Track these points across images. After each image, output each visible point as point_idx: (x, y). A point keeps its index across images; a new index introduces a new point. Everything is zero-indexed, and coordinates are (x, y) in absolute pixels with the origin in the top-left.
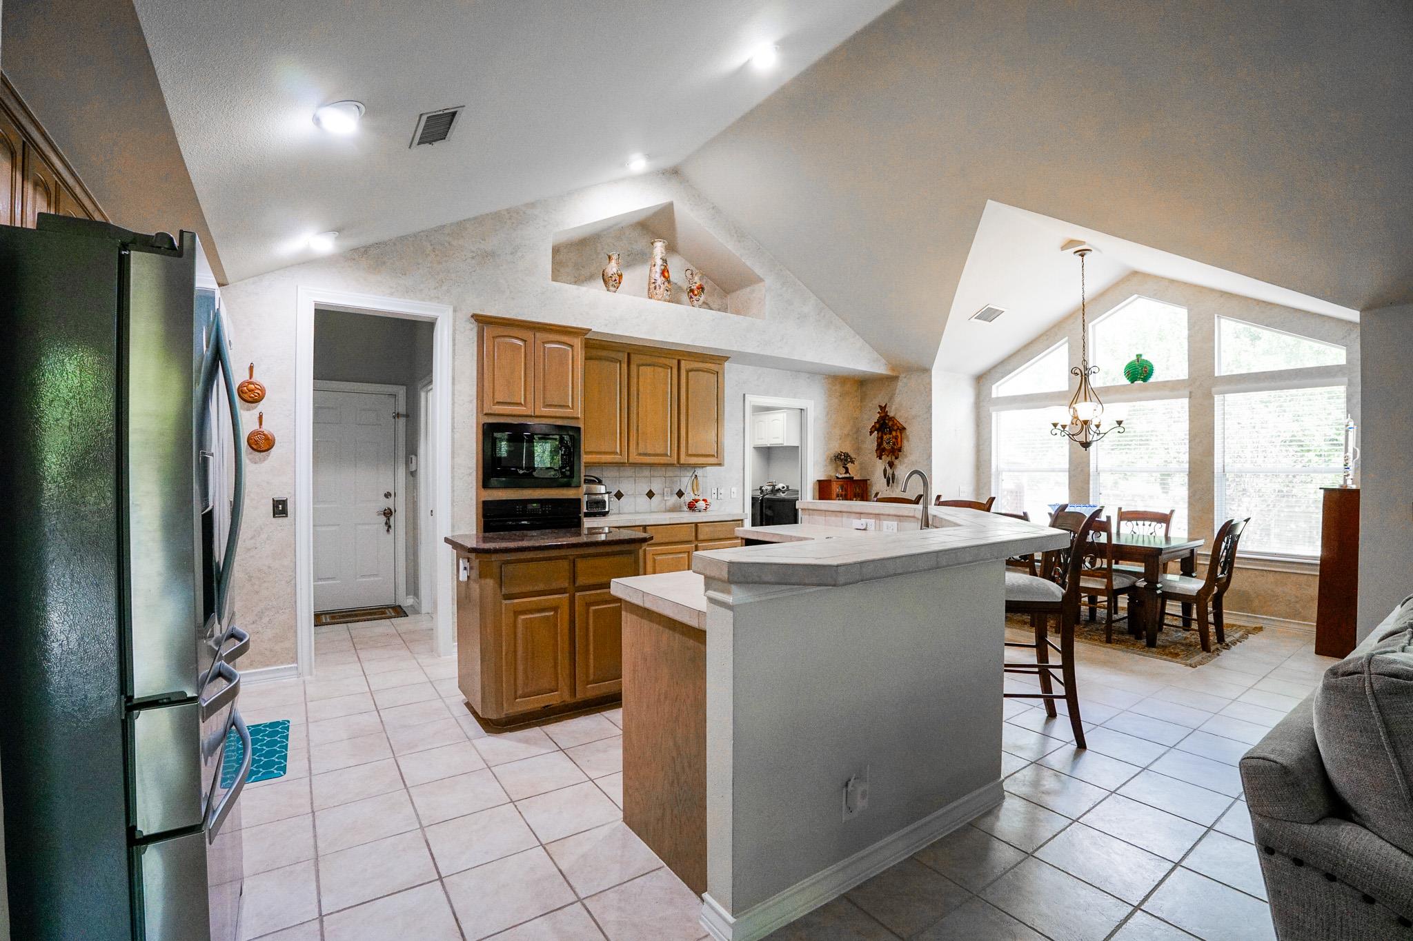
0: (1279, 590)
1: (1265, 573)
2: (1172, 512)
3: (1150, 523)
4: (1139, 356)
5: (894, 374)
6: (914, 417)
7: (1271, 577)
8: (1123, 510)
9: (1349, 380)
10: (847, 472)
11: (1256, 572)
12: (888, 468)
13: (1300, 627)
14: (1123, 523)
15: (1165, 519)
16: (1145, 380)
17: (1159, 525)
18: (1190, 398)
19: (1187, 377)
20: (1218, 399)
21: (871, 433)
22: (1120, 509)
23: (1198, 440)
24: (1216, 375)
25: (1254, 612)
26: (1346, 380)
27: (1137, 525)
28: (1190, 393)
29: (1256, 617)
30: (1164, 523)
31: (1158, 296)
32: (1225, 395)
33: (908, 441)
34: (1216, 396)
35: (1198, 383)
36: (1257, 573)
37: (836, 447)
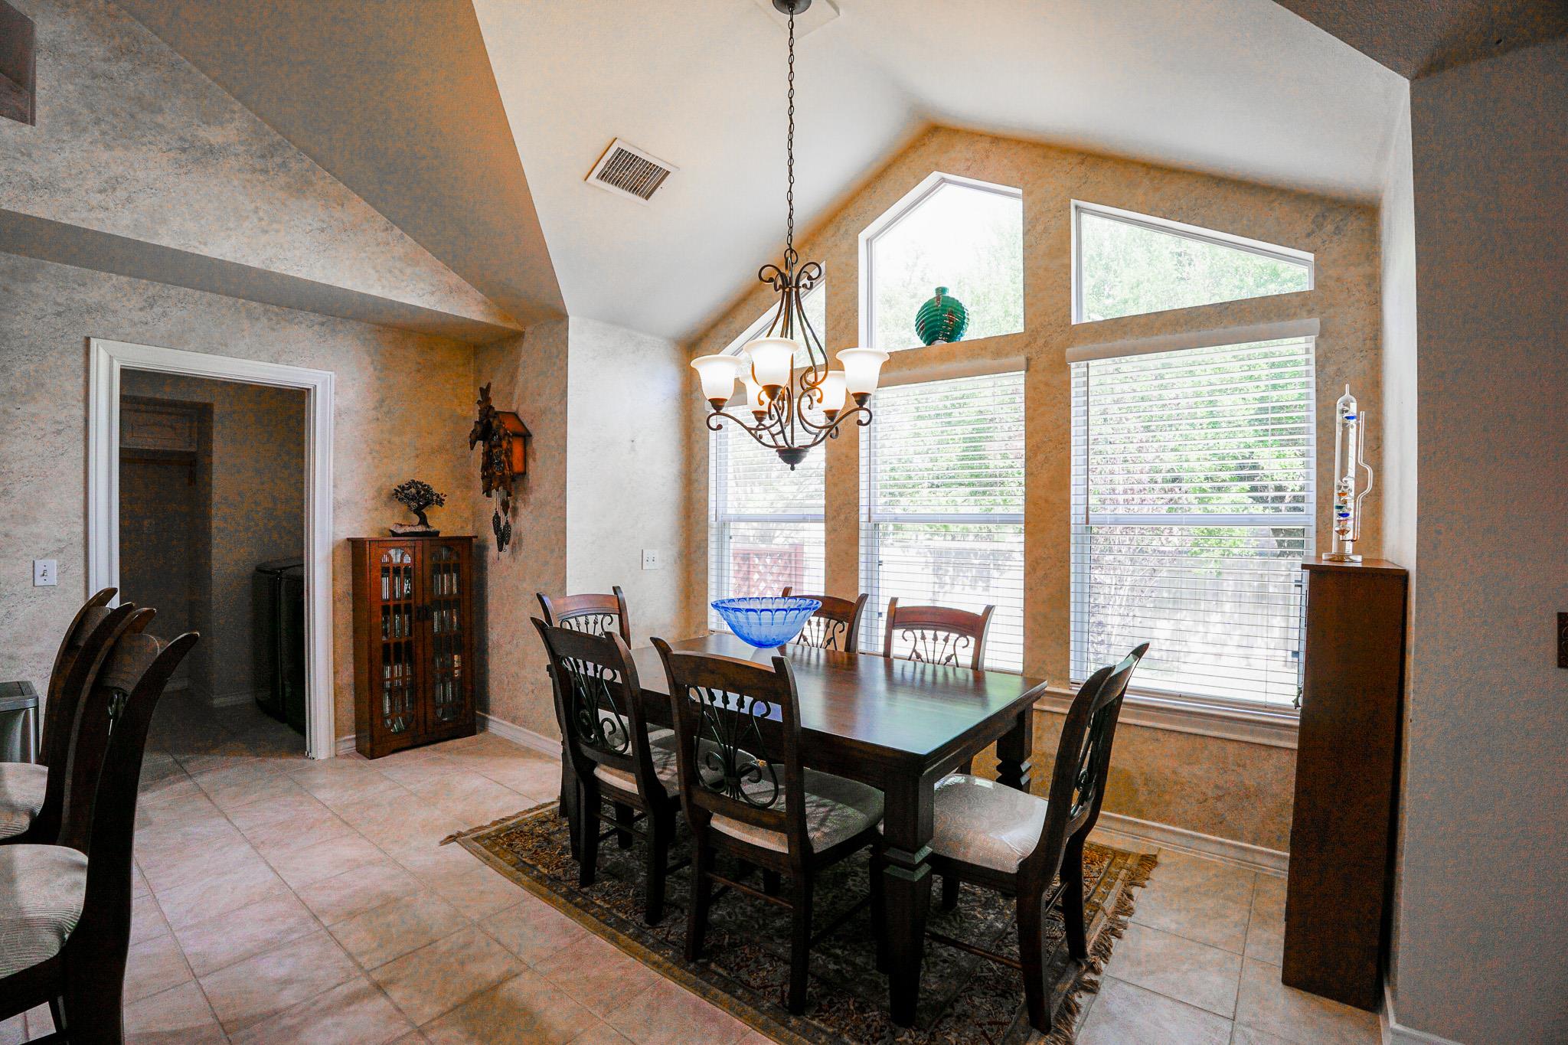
0: (1185, 772)
1: (1160, 735)
2: (989, 610)
3: (946, 634)
4: (941, 291)
5: (512, 326)
6: (543, 412)
7: (1173, 744)
8: (899, 605)
9: (1321, 323)
10: (423, 521)
11: (1141, 732)
12: (501, 514)
13: (1223, 851)
14: (897, 633)
15: (972, 625)
16: (950, 338)
17: (962, 641)
18: (1027, 370)
19: (1020, 328)
20: (1076, 370)
21: (472, 445)
22: (894, 601)
23: (1041, 457)
24: (1074, 322)
25: (1140, 814)
26: (1315, 322)
27: (923, 638)
28: (1028, 360)
29: (1143, 825)
30: (972, 636)
31: (975, 170)
32: (1091, 363)
33: (534, 460)
34: (1073, 365)
35: (1040, 342)
36: (1147, 734)
37: (405, 471)
